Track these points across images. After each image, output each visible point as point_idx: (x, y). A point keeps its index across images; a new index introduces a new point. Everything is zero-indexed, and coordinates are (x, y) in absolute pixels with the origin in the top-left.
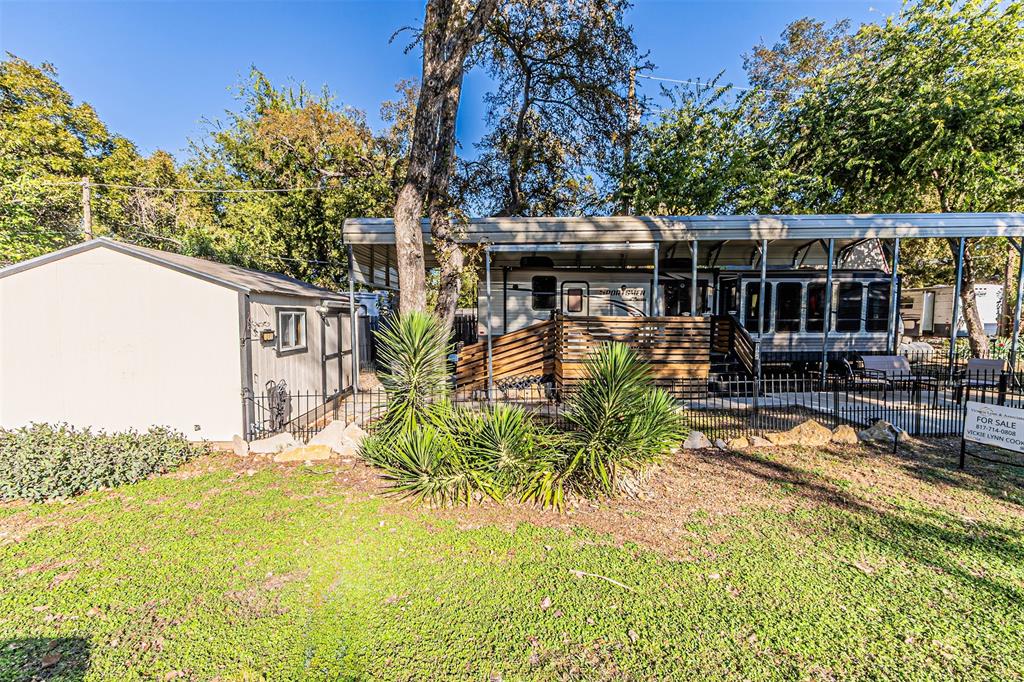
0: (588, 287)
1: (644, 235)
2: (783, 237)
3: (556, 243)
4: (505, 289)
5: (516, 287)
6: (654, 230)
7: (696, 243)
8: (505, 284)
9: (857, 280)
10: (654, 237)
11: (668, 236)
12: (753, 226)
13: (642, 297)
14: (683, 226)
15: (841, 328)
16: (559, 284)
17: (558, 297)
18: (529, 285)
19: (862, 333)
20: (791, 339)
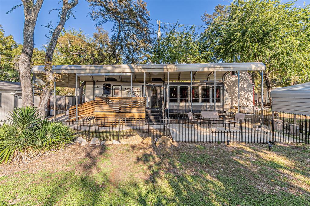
0: (121, 87)
1: (128, 71)
2: (175, 71)
3: (98, 73)
4: (94, 88)
5: (98, 87)
6: (131, 68)
7: (145, 73)
8: (94, 86)
9: (208, 85)
10: (131, 71)
11: (136, 71)
12: (165, 67)
13: (139, 90)
14: (141, 67)
15: (203, 101)
16: (112, 86)
17: (111, 90)
18: (102, 86)
19: (211, 103)
20: (185, 105)
